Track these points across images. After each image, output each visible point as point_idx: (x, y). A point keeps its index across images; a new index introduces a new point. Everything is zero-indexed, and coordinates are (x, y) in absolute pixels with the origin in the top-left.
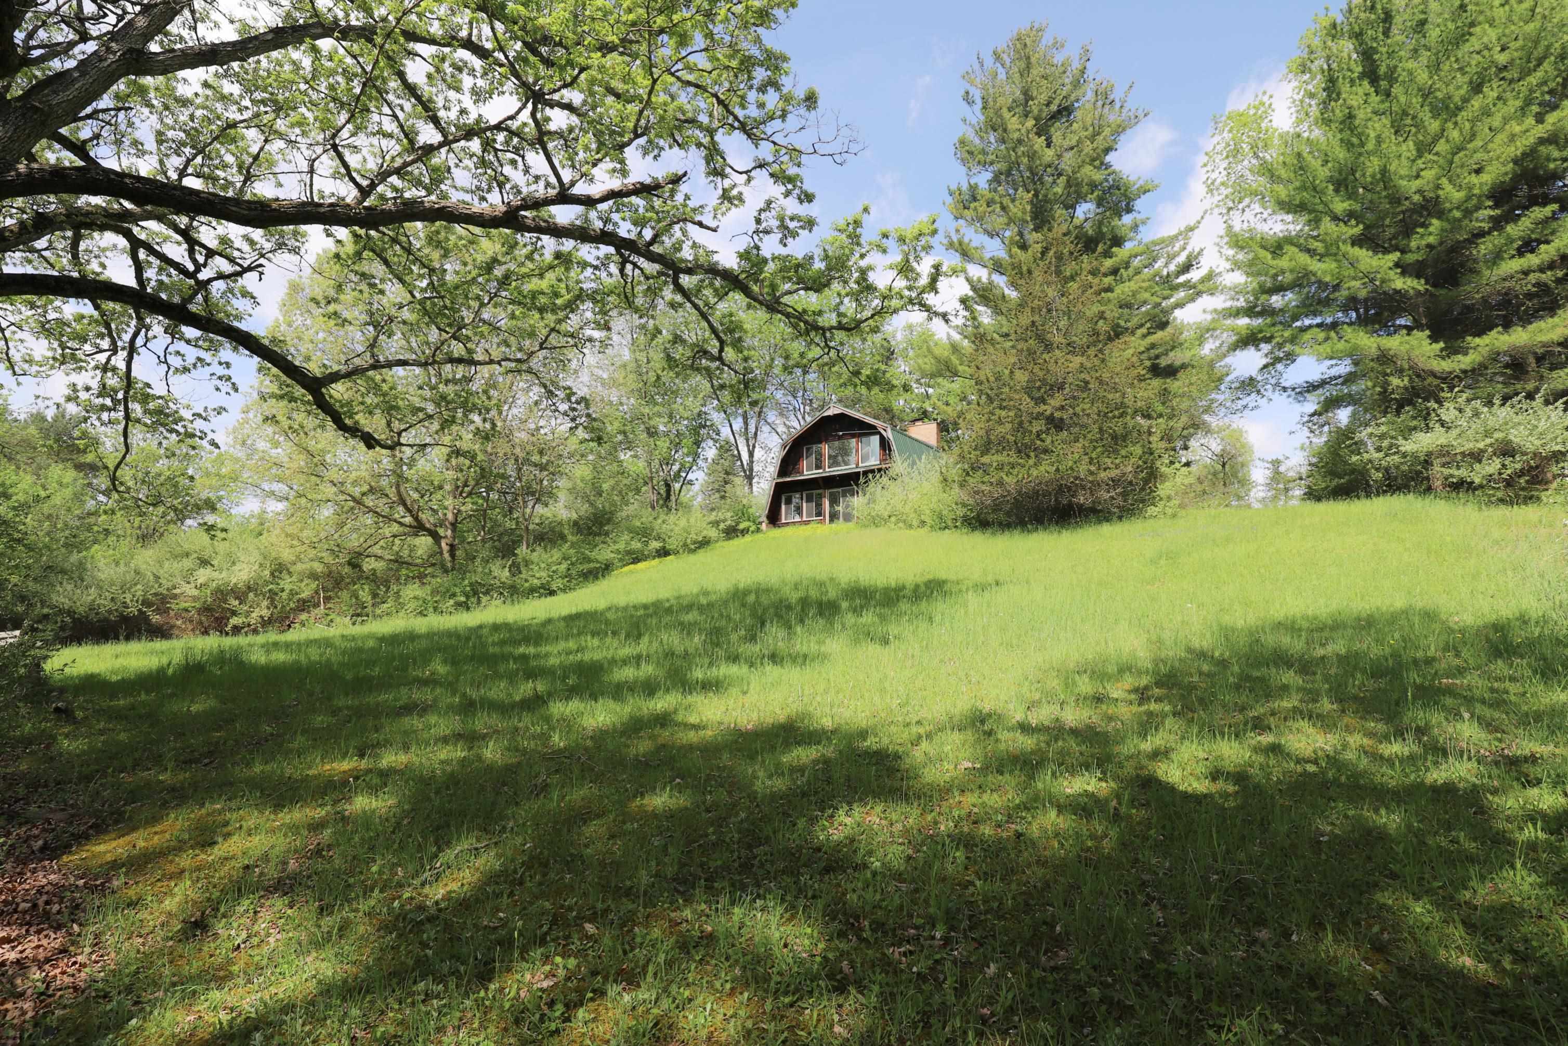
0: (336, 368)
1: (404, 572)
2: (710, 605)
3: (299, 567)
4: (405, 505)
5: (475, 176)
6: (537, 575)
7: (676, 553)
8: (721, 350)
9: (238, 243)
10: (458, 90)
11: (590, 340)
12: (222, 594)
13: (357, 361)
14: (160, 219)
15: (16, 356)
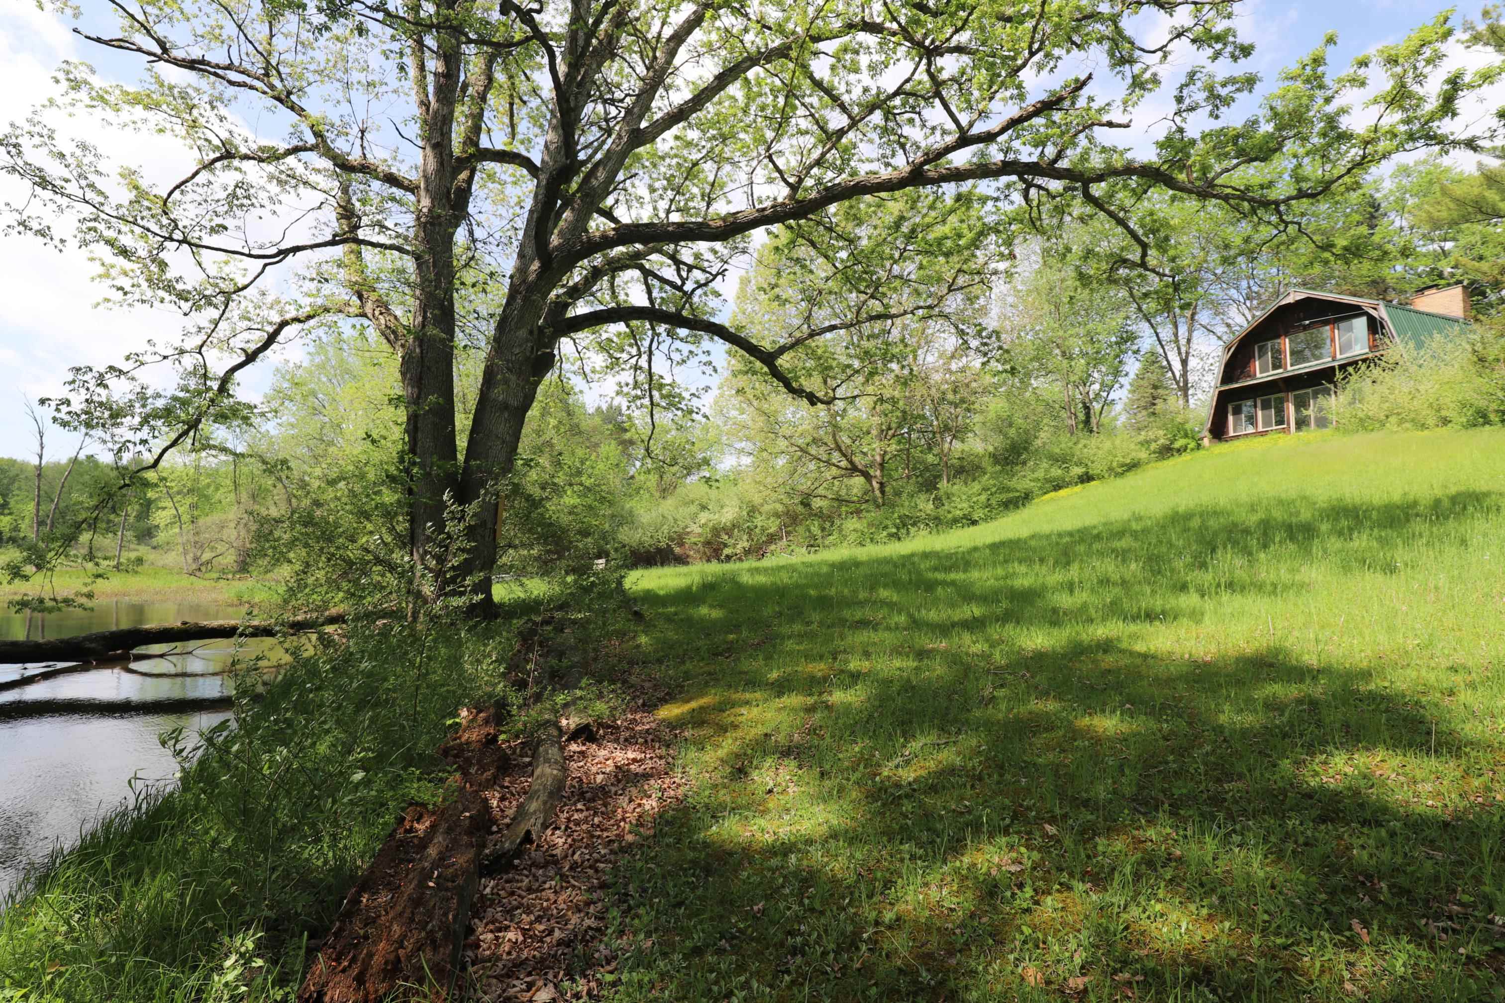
0: (782, 342)
1: (844, 509)
2: (1146, 531)
3: (766, 508)
4: (840, 451)
5: (880, 146)
6: (959, 507)
7: (1100, 477)
8: (1144, 255)
9: (708, 256)
10: (857, 71)
11: (995, 272)
12: (717, 531)
13: (798, 334)
14: (660, 251)
15: (587, 369)
